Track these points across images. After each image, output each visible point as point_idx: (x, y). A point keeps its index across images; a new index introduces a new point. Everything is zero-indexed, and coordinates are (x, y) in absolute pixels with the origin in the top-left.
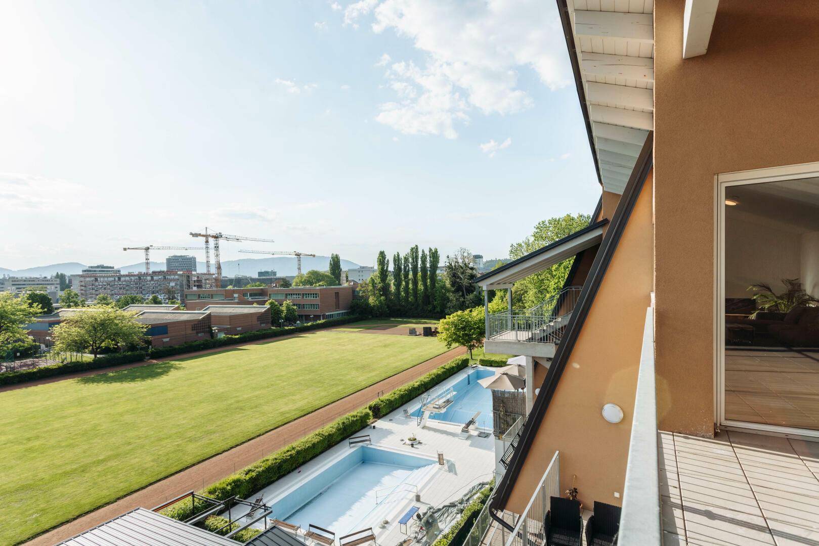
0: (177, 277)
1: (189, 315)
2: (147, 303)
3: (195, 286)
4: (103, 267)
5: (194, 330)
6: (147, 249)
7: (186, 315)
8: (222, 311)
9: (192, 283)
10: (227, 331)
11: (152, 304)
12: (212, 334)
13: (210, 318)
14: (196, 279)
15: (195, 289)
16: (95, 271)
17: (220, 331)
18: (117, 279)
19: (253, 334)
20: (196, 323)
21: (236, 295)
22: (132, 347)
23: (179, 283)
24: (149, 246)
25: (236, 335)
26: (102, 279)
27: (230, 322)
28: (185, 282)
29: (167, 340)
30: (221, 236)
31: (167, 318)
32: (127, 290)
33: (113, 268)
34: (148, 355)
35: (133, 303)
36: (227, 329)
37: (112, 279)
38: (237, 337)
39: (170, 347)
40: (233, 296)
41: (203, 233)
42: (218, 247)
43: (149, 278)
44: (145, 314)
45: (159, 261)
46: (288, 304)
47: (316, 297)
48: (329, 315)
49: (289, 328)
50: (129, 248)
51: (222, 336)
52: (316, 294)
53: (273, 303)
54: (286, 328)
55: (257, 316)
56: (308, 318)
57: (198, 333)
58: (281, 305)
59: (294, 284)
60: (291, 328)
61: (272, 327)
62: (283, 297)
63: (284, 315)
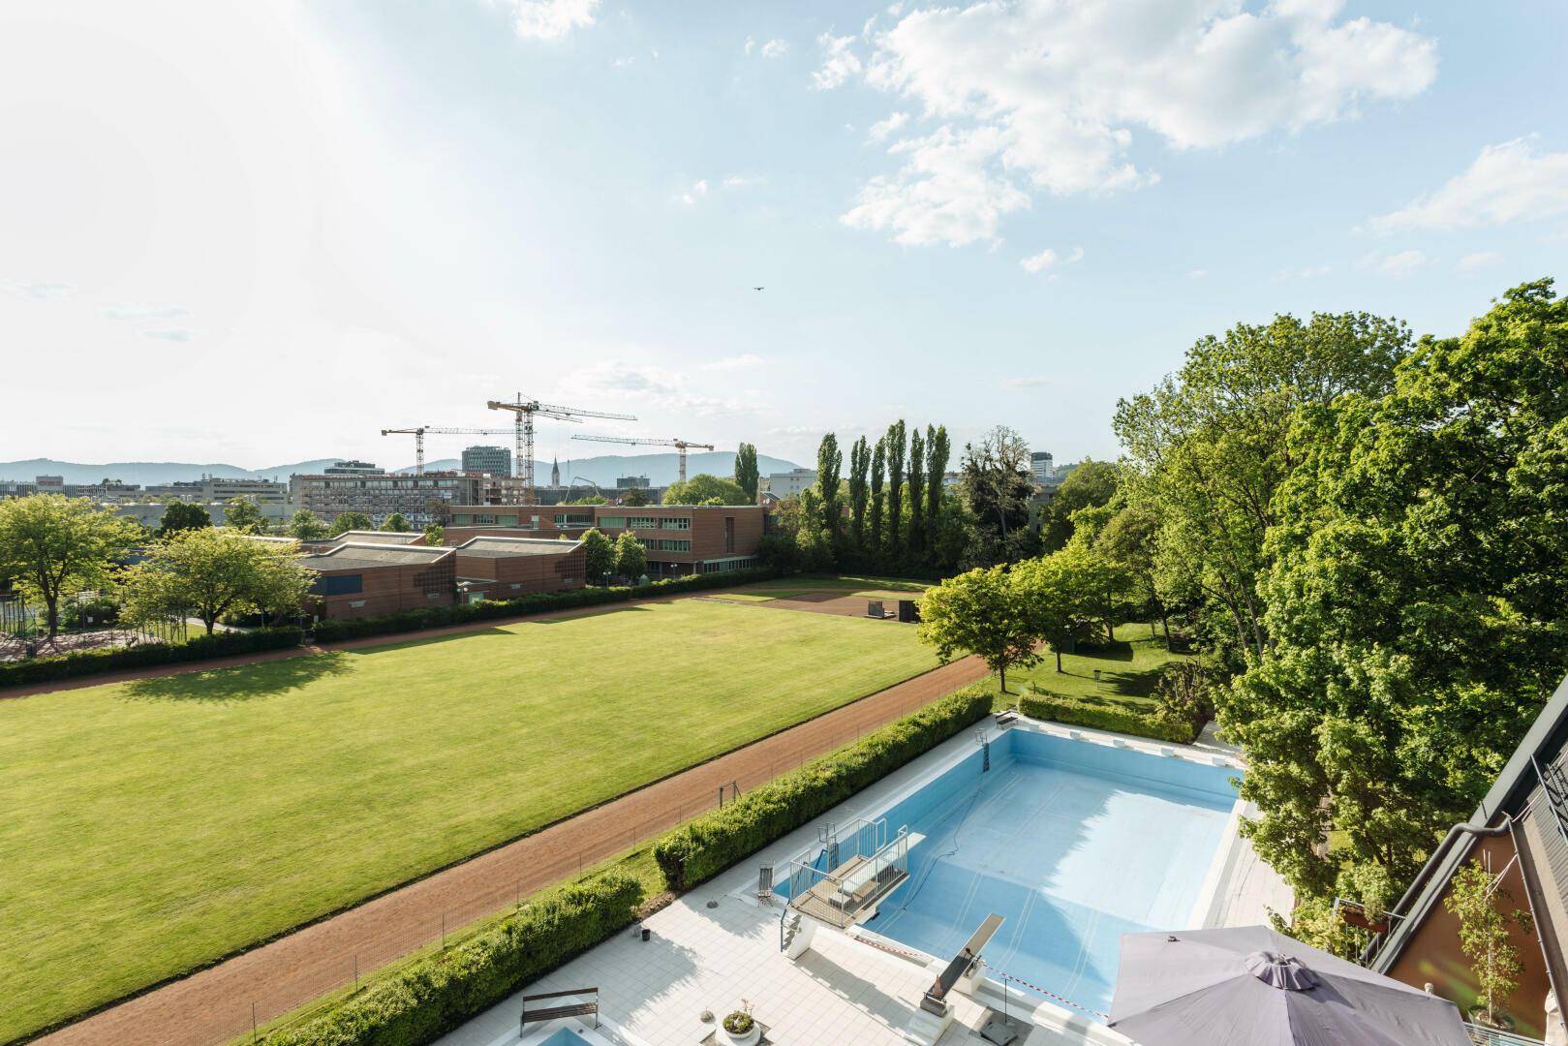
0: (455, 482)
2: (382, 529)
3: (487, 500)
5: (420, 585)
6: (420, 432)
7: (412, 553)
8: (495, 549)
9: (482, 494)
10: (492, 592)
11: (391, 531)
12: (457, 596)
13: (454, 562)
14: (489, 486)
15: (487, 505)
16: (343, 472)
17: (473, 589)
18: (359, 484)
19: (540, 598)
20: (423, 571)
21: (536, 519)
23: (458, 494)
24: (422, 426)
25: (500, 600)
26: (336, 484)
27: (497, 572)
28: (469, 492)
29: (357, 604)
30: (538, 408)
32: (376, 505)
33: (372, 465)
34: (310, 635)
36: (489, 585)
37: (351, 484)
38: (504, 603)
39: (359, 620)
40: (531, 521)
41: (513, 401)
42: (531, 428)
43: (410, 484)
46: (626, 539)
47: (685, 527)
48: (710, 564)
49: (619, 588)
50: (390, 431)
51: (475, 600)
52: (685, 520)
53: (596, 536)
54: (612, 588)
55: (556, 561)
56: (665, 569)
57: (425, 592)
58: (615, 539)
59: (665, 500)
60: (624, 588)
61: (587, 586)
62: (622, 525)
63: (617, 561)
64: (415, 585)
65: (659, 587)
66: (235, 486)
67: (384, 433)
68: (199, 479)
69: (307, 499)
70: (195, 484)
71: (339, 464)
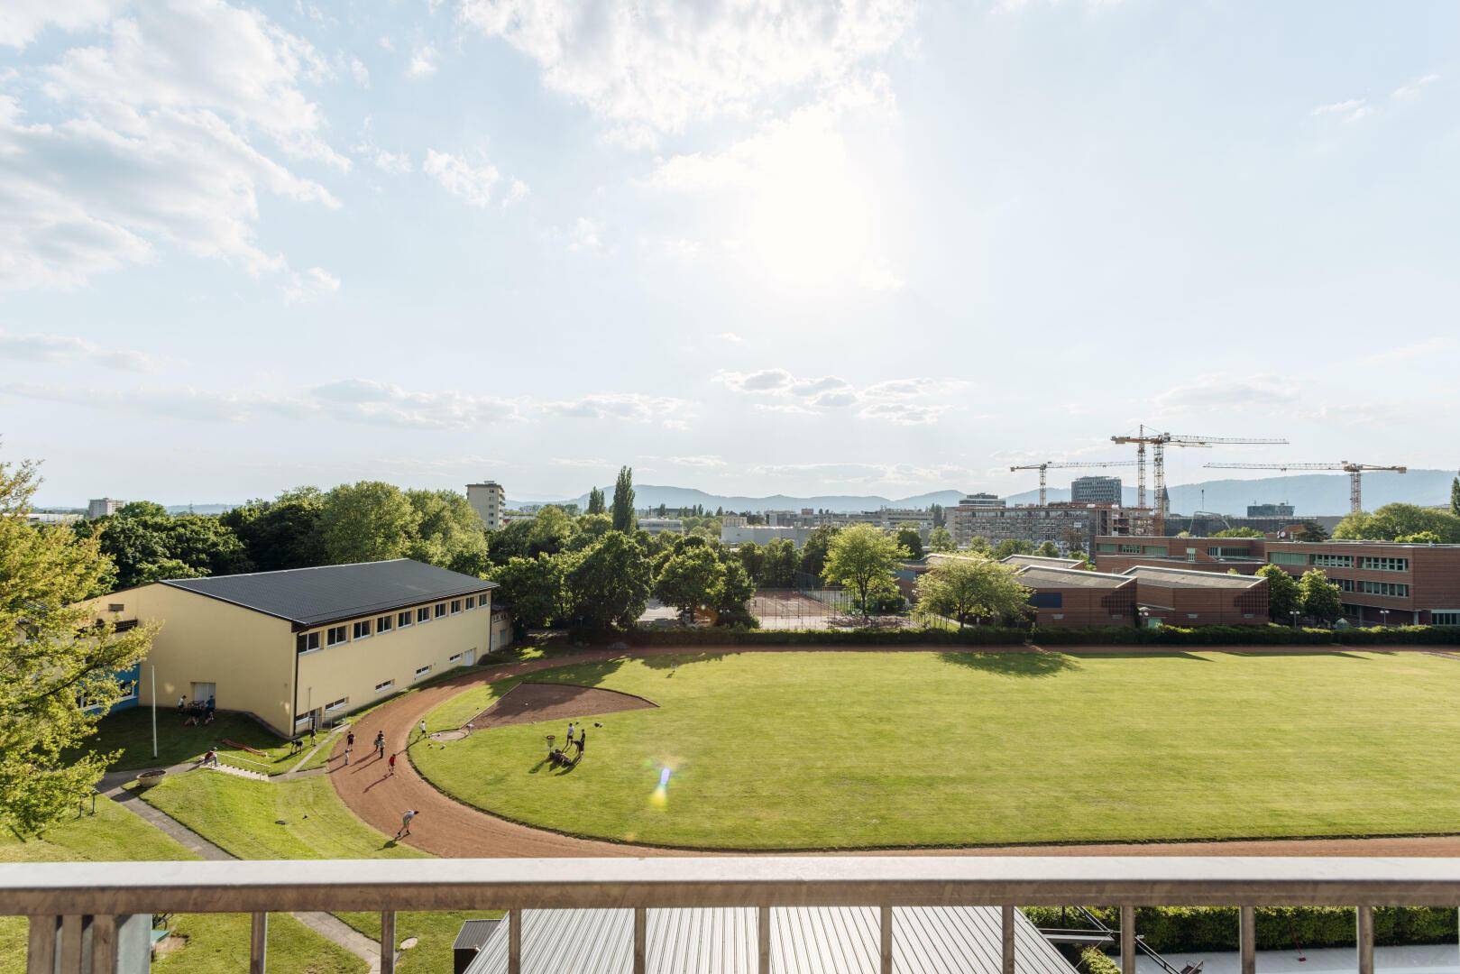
0: (1085, 513)
1: (1098, 579)
2: (1037, 554)
3: (1115, 529)
4: (983, 496)
5: (1106, 606)
6: (1044, 467)
7: (1093, 578)
8: (1159, 579)
9: (1110, 524)
10: (1167, 617)
11: (1043, 555)
12: (1138, 620)
13: (1135, 588)
14: (1117, 517)
15: (1115, 534)
16: (974, 502)
17: (1153, 614)
18: (999, 514)
19: (1223, 630)
20: (1109, 594)
21: (1191, 551)
22: (1009, 620)
23: (1088, 523)
24: (1045, 463)
25: (1183, 627)
26: (981, 514)
27: (1174, 601)
28: (1098, 522)
29: (1060, 617)
30: (1169, 439)
31: (1062, 580)
32: (1012, 532)
33: (996, 497)
34: (1030, 637)
35: (1017, 552)
36: (1167, 613)
37: (993, 514)
38: (1187, 631)
39: (1064, 629)
40: (1184, 552)
41: (1137, 436)
42: (1161, 459)
43: (1043, 514)
44: (1031, 572)
45: (1060, 487)
46: (1314, 578)
47: (1400, 568)
48: (1441, 615)
49: (1316, 630)
50: (1018, 468)
51: (1156, 624)
52: (1400, 561)
53: (1276, 572)
54: (1307, 629)
55: (1236, 595)
56: (1371, 615)
57: (1111, 613)
58: (1297, 578)
59: (1338, 533)
60: (1322, 631)
61: (1270, 624)
62: (1304, 562)
63: (1302, 600)
64: (1103, 606)
65: (1370, 634)
66: (900, 514)
67: (1013, 469)
68: (878, 509)
69: (958, 526)
70: (876, 513)
71: (970, 497)
